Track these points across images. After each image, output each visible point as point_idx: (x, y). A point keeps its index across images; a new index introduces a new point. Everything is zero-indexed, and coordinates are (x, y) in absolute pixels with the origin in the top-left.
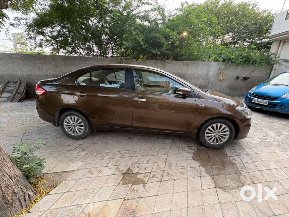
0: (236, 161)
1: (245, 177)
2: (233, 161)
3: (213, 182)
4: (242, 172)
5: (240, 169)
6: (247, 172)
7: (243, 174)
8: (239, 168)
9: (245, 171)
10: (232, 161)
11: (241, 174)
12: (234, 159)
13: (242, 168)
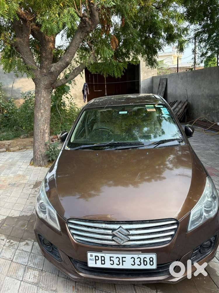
0: (23, 244)
1: (2, 240)
2: (25, 243)
3: (13, 216)
4: (8, 241)
5: (12, 241)
6: (5, 244)
7: (5, 240)
8: (14, 241)
9: (7, 244)
10: (26, 241)
11: (8, 239)
12: (27, 244)
13: (13, 244)
